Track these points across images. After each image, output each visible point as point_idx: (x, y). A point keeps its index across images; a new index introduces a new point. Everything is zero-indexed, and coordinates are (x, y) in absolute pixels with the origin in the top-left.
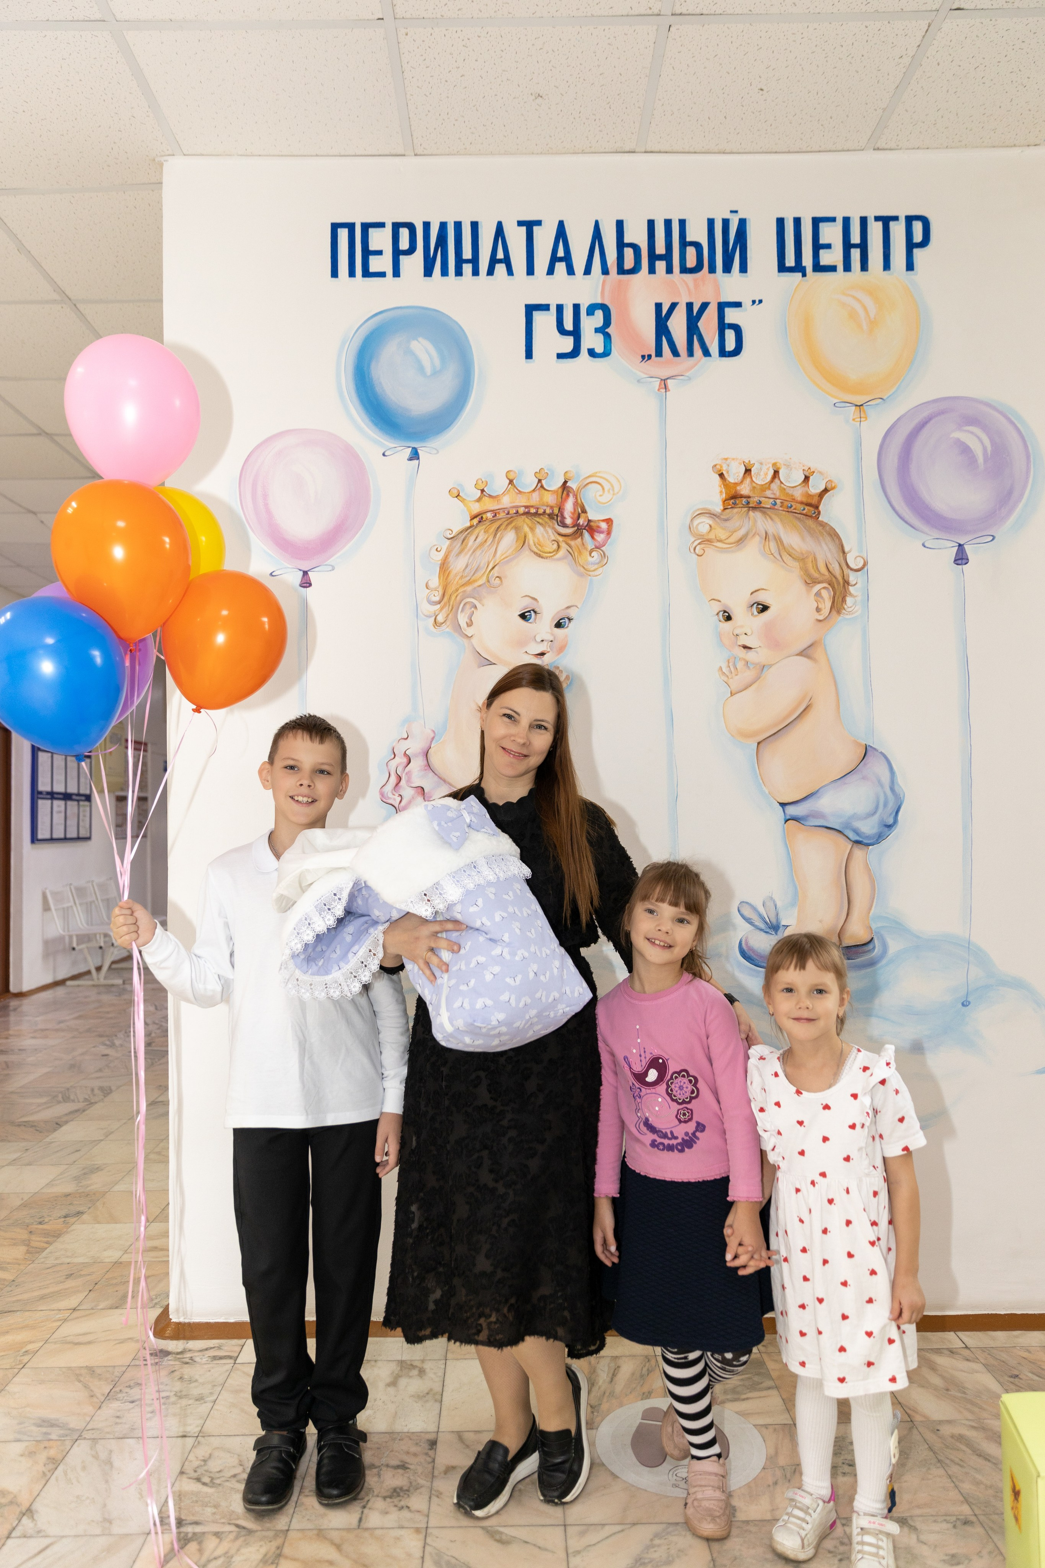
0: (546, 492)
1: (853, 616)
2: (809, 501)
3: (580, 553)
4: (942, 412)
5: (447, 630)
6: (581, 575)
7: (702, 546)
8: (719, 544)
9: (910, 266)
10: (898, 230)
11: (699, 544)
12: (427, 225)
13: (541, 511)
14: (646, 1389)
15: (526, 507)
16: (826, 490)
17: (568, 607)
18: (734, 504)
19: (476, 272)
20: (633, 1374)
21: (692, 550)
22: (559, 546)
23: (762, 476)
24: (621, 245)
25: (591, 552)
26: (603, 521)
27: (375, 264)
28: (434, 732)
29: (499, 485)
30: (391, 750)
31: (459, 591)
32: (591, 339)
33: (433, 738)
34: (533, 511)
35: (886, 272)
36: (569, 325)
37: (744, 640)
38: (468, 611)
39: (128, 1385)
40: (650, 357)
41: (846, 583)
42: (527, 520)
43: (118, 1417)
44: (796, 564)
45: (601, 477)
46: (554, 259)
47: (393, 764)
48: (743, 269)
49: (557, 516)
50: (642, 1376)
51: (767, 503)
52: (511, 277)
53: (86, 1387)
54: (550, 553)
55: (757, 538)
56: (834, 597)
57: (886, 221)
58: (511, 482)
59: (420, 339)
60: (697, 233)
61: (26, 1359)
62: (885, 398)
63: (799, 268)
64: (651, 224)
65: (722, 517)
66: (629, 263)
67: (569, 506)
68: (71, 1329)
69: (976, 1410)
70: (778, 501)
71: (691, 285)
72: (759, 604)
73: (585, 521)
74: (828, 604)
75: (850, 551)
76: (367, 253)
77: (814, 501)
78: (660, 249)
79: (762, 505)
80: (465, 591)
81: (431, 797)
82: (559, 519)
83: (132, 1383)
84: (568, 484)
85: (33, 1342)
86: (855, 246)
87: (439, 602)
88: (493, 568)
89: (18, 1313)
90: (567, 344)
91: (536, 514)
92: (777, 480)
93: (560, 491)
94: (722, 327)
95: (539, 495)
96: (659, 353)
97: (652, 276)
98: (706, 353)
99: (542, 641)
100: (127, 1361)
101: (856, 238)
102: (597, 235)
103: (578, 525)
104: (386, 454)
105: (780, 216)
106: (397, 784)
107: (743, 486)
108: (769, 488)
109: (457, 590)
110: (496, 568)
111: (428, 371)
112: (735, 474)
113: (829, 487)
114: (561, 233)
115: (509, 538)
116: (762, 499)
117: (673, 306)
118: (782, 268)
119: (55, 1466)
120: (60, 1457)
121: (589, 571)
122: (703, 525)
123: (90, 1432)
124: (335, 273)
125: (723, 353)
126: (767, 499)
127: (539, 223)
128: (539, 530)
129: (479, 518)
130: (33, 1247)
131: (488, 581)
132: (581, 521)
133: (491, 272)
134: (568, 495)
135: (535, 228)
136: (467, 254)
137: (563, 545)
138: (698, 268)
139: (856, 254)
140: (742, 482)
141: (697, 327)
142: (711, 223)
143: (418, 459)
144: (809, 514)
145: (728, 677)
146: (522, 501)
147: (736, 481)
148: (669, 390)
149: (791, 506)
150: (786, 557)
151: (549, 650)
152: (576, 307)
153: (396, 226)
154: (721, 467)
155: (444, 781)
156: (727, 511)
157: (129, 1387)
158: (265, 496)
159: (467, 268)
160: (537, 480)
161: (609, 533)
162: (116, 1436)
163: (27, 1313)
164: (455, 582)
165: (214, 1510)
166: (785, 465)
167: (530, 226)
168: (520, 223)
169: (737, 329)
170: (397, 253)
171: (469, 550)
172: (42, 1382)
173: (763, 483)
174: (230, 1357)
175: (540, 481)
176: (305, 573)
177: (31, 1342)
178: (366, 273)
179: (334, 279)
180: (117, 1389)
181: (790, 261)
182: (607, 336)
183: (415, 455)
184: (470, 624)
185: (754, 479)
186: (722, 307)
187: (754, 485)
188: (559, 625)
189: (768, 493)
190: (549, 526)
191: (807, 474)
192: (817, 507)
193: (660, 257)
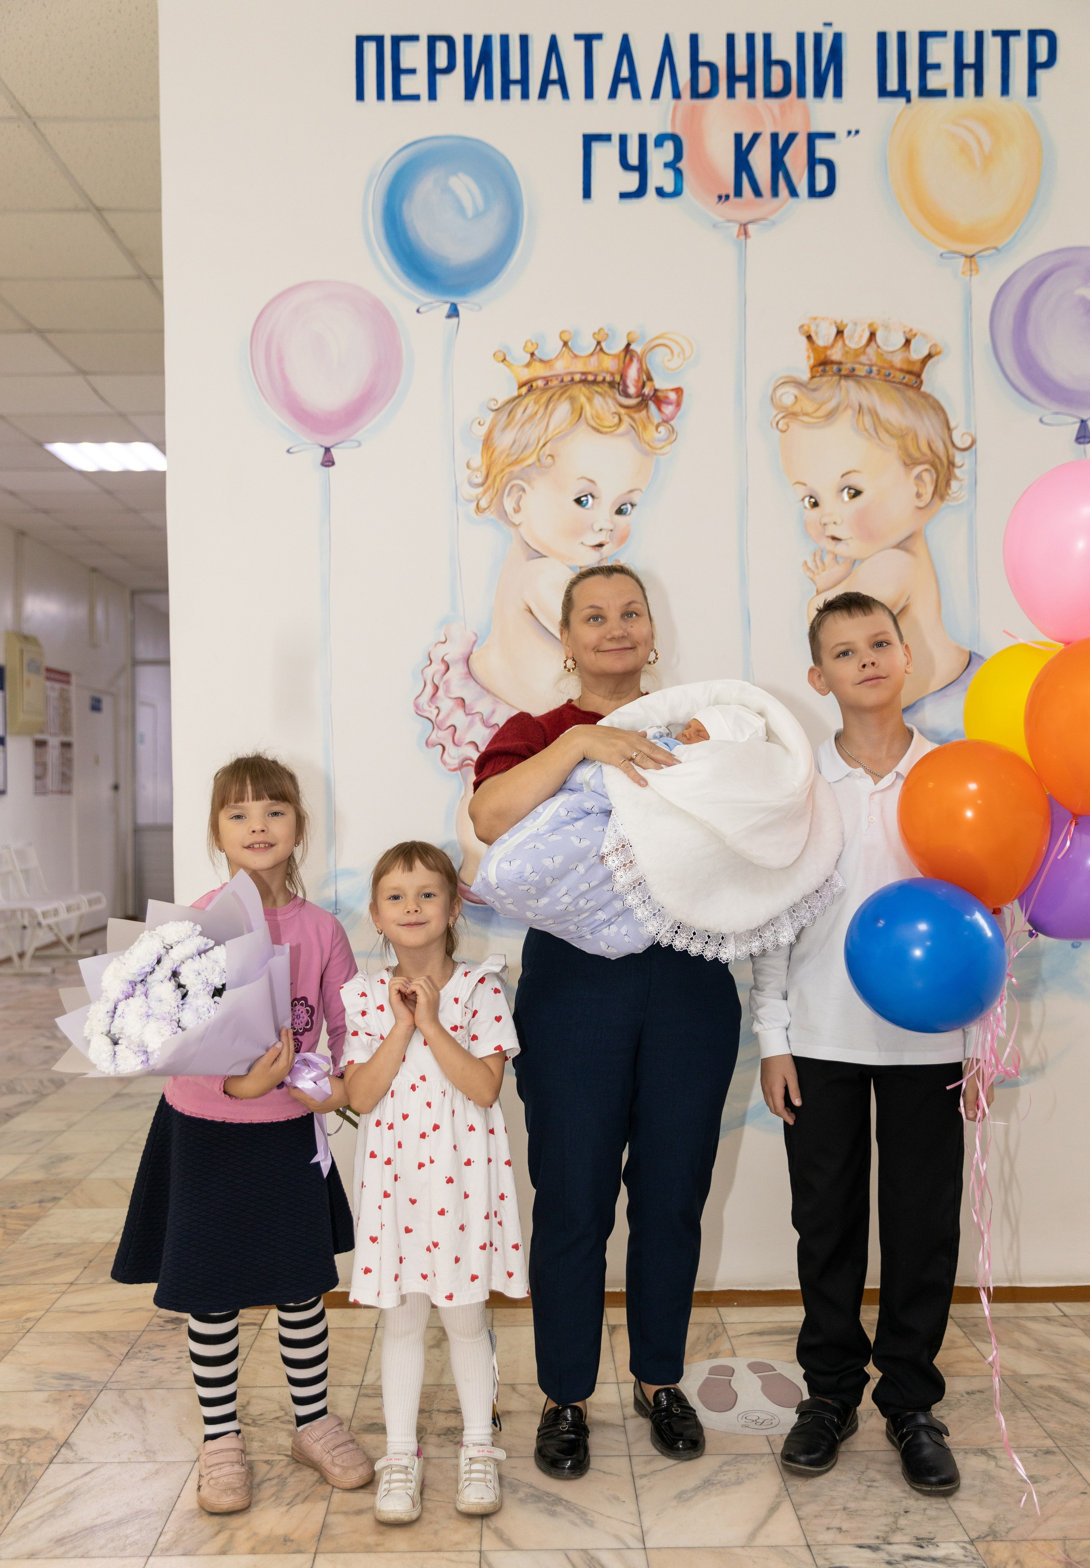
0: (606, 357)
1: (961, 502)
2: (910, 368)
3: (645, 427)
4: (1066, 265)
5: (492, 517)
6: (646, 454)
7: (786, 420)
8: (805, 419)
9: (1032, 91)
10: (1019, 48)
11: (783, 417)
12: (468, 39)
13: (600, 378)
14: (712, 1350)
15: (583, 373)
16: (929, 356)
17: (631, 491)
18: (824, 371)
19: (525, 95)
20: (698, 1338)
21: (774, 425)
22: (620, 420)
23: (856, 338)
24: (695, 63)
25: (657, 427)
26: (673, 390)
27: (408, 85)
28: (476, 635)
29: (551, 348)
30: (426, 655)
31: (505, 472)
32: (660, 176)
33: (475, 642)
34: (590, 378)
35: (1004, 98)
36: (633, 159)
37: (833, 531)
38: (515, 494)
39: (146, 1346)
40: (727, 197)
41: (951, 464)
42: (584, 389)
43: (142, 1372)
44: (894, 443)
45: (670, 339)
46: (617, 80)
47: (430, 671)
48: (838, 92)
49: (619, 384)
50: (708, 1340)
51: (861, 371)
52: (566, 102)
53: (101, 1348)
54: (610, 427)
55: (849, 412)
56: (937, 481)
57: (1005, 36)
58: (565, 344)
59: (461, 175)
60: (784, 50)
61: (29, 1325)
62: (1000, 246)
63: (903, 92)
64: (731, 39)
65: (811, 386)
66: (704, 85)
67: (632, 373)
68: (73, 1300)
69: (1069, 1366)
70: (875, 369)
71: (777, 111)
72: (850, 488)
73: (650, 390)
74: (930, 489)
75: (956, 428)
76: (398, 71)
77: (916, 368)
78: (741, 68)
79: (857, 373)
80: (511, 472)
81: (472, 709)
82: (621, 388)
83: (151, 1345)
84: (632, 347)
85: (34, 1311)
86: (969, 66)
87: (482, 484)
88: (544, 445)
89: (10, 1286)
90: (631, 181)
91: (595, 382)
92: (873, 344)
93: (622, 355)
94: (813, 162)
95: (598, 359)
96: (738, 192)
97: (731, 101)
98: (793, 193)
99: (601, 530)
100: (142, 1326)
101: (969, 57)
102: (667, 51)
103: (643, 395)
104: (421, 310)
105: (882, 29)
106: (434, 695)
107: (834, 350)
108: (864, 353)
109: (503, 470)
110: (548, 445)
111: (470, 213)
112: (825, 335)
113: (933, 352)
114: (625, 49)
115: (563, 409)
116: (857, 366)
117: (756, 137)
118: (883, 92)
119: (85, 1410)
120: (88, 1403)
121: (656, 449)
122: (788, 396)
123: (116, 1384)
124: (360, 96)
125: (813, 193)
126: (861, 367)
127: (599, 37)
128: (598, 400)
129: (528, 385)
130: (9, 1229)
131: (539, 460)
132: (646, 391)
133: (543, 95)
134: (631, 360)
135: (595, 44)
136: (515, 73)
137: (626, 419)
138: (785, 92)
139: (969, 76)
140: (833, 345)
141: (783, 163)
142: (801, 37)
143: (457, 315)
144: (910, 383)
145: (813, 572)
146: (579, 367)
147: (826, 344)
148: (749, 237)
149: (889, 375)
150: (883, 435)
151: (608, 540)
152: (643, 138)
153: (432, 40)
154: (809, 327)
155: (488, 691)
156: (816, 380)
157: (149, 1348)
158: (281, 360)
159: (515, 91)
160: (595, 343)
161: (678, 404)
162: (143, 1386)
163: (20, 1287)
164: (500, 461)
165: (260, 1444)
166: (883, 326)
167: (588, 40)
168: (578, 37)
169: (830, 165)
170: (433, 72)
171: (517, 424)
172: (51, 1344)
173: (857, 347)
174: (255, 1324)
175: (599, 343)
176: (327, 450)
177: (31, 1311)
178: (397, 96)
179: (360, 103)
180: (136, 1350)
181: (892, 84)
182: (678, 173)
183: (454, 312)
184: (517, 510)
185: (847, 342)
186: (812, 138)
187: (847, 349)
188: (620, 512)
189: (863, 359)
190: (609, 396)
191: (909, 336)
192: (918, 375)
193: (741, 79)
